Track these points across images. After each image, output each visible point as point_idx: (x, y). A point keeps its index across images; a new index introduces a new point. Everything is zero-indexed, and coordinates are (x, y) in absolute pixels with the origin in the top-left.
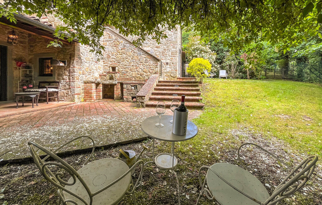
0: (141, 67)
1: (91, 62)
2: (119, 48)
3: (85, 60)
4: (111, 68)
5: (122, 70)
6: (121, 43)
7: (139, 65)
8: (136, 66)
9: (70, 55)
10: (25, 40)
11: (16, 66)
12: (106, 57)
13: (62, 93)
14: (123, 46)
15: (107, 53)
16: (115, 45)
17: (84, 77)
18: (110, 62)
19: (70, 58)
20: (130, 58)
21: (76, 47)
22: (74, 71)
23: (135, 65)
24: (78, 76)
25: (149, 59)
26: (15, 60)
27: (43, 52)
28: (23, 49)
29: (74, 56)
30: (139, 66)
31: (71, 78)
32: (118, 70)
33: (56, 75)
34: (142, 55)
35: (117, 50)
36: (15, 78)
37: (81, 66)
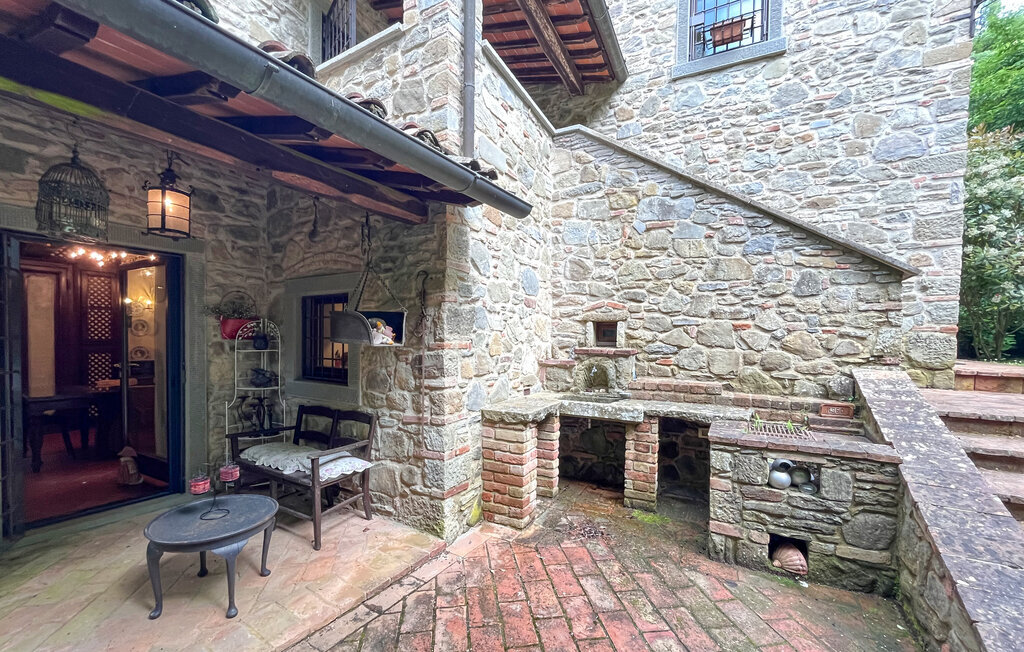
0: (771, 319)
1: (509, 306)
2: (635, 223)
3: (487, 298)
4: (590, 326)
5: (649, 335)
6: (645, 196)
7: (753, 311)
8: (735, 316)
9: (420, 279)
10: (255, 223)
11: (219, 339)
12: (568, 274)
13: (385, 476)
14: (656, 209)
15: (571, 256)
16: (613, 213)
17: (484, 390)
18: (584, 298)
19: (423, 295)
20: (701, 273)
21: (450, 231)
22: (441, 369)
23: (726, 309)
24: (457, 389)
25: (825, 275)
26: (217, 311)
27: (313, 267)
28: (246, 262)
29: (440, 286)
30: (753, 317)
31: (427, 403)
32: (630, 337)
33: (362, 381)
34: (779, 254)
35: (624, 235)
36: (216, 391)
37: (473, 336)
